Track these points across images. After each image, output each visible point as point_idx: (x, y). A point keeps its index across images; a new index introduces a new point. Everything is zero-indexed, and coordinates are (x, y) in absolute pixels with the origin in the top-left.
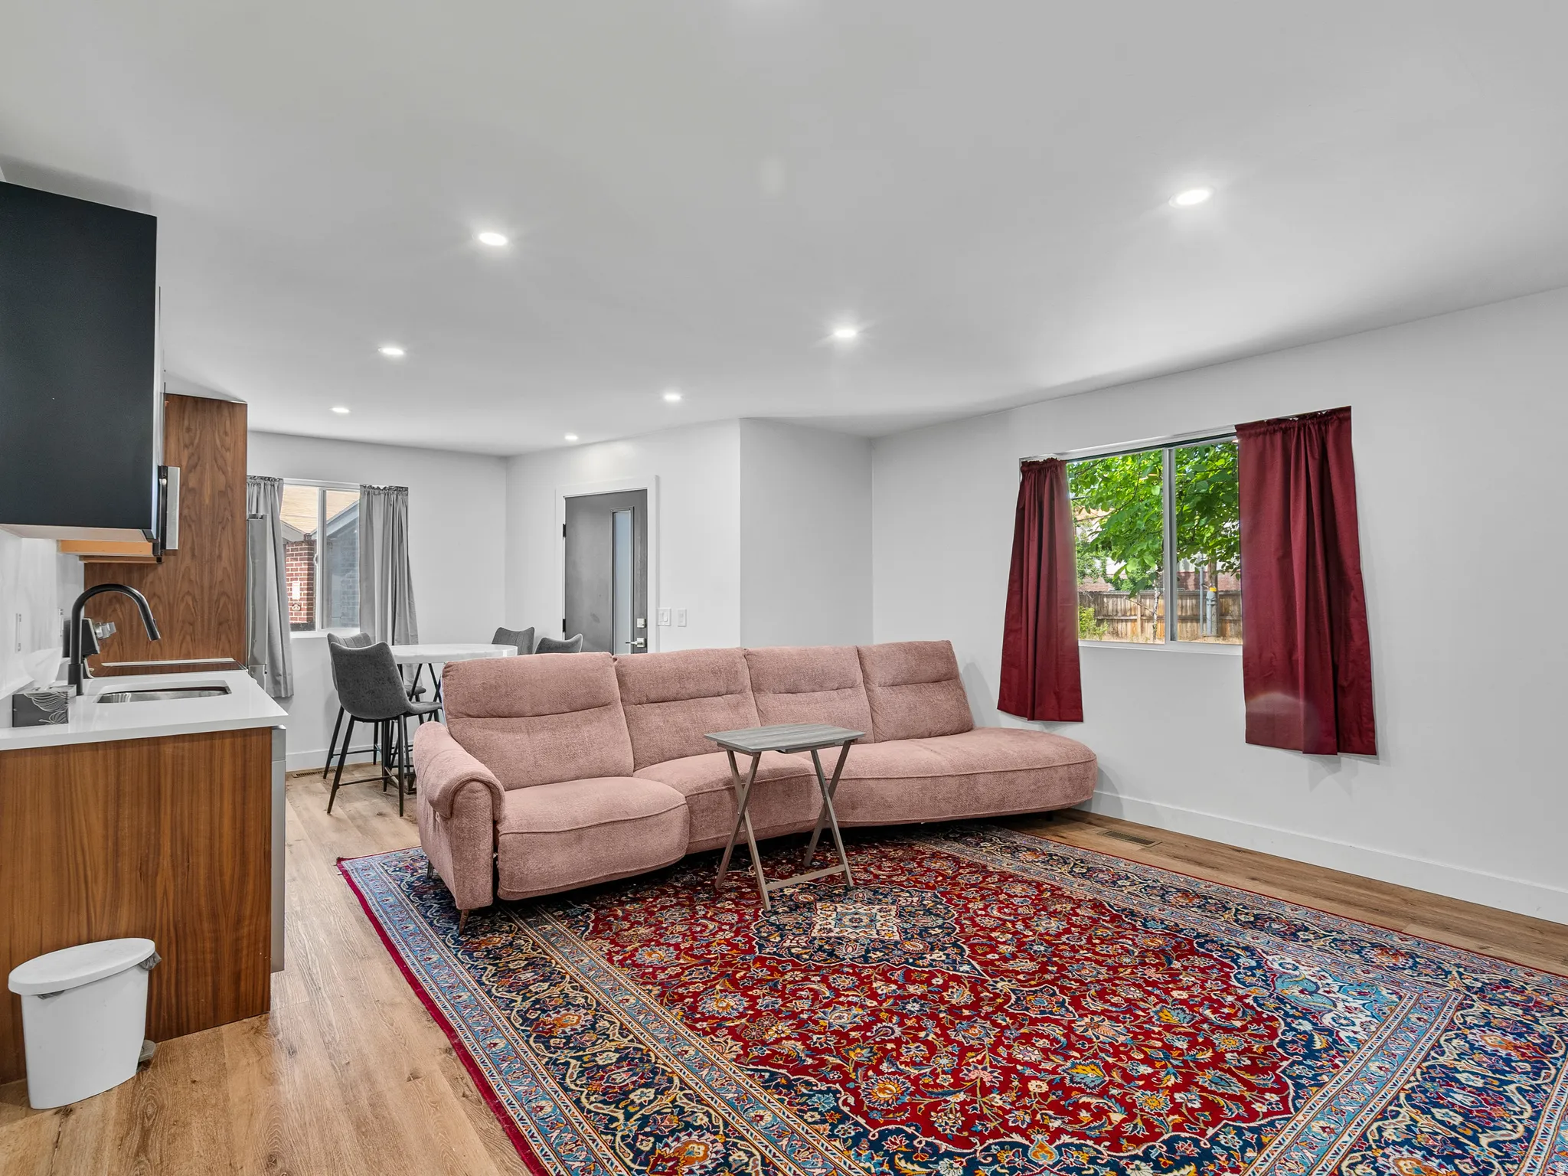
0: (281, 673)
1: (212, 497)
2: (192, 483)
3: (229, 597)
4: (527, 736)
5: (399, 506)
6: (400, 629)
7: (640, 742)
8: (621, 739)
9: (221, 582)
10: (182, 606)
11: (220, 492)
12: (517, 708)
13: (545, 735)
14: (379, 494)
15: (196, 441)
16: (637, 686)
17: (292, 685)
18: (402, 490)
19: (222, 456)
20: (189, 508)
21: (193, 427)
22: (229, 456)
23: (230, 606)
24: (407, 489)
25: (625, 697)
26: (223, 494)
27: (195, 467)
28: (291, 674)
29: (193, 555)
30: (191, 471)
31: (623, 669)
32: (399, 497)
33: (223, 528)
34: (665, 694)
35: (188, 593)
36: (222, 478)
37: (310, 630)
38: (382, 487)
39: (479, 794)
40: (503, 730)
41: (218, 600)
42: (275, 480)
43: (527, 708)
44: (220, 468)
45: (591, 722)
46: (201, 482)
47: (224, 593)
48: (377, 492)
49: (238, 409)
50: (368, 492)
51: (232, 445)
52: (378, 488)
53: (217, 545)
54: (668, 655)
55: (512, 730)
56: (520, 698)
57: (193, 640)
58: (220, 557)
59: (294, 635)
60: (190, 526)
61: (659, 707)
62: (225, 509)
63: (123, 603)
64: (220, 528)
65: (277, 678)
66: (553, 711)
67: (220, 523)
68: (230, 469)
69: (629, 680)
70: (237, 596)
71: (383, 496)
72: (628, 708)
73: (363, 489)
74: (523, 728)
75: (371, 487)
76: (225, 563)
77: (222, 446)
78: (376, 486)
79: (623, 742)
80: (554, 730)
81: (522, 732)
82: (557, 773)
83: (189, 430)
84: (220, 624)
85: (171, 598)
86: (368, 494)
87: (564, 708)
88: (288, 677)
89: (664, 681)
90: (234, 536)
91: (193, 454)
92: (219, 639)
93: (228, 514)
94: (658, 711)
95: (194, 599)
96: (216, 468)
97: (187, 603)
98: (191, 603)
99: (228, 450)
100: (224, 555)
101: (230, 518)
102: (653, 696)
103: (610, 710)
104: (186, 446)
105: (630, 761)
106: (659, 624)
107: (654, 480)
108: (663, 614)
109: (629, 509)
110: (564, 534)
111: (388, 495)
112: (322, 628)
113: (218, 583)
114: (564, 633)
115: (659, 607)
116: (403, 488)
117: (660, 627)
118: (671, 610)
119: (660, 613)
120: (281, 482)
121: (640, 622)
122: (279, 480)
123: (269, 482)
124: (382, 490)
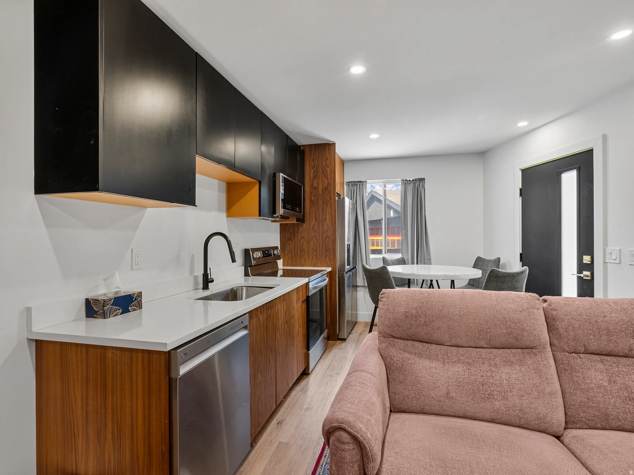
1: (322, 190)
2: (315, 185)
3: (329, 238)
4: (441, 365)
5: (421, 188)
6: (421, 253)
7: (574, 398)
8: (548, 390)
9: (327, 231)
10: (312, 242)
12: (436, 336)
13: (458, 369)
14: (411, 183)
15: (316, 165)
16: (571, 333)
18: (422, 180)
19: (326, 170)
20: (314, 197)
21: (315, 158)
22: (328, 170)
23: (330, 242)
24: (424, 179)
25: (555, 342)
26: (326, 188)
27: (316, 177)
29: (316, 219)
30: (314, 179)
31: (554, 313)
32: (421, 184)
34: (611, 347)
35: (314, 236)
36: (326, 181)
37: (380, 254)
38: (411, 179)
39: (346, 447)
40: (420, 355)
41: (325, 239)
42: (363, 182)
43: (445, 338)
44: (325, 176)
45: (511, 364)
46: (318, 184)
47: (328, 236)
48: (409, 182)
49: (332, 146)
50: (406, 183)
51: (330, 164)
52: (410, 180)
53: (325, 213)
54: (616, 302)
55: (429, 358)
56: (439, 328)
57: (316, 258)
58: (326, 219)
59: (372, 256)
60: (314, 205)
61: (602, 361)
62: (327, 196)
63: (292, 241)
64: (326, 204)
66: (472, 344)
67: (326, 202)
68: (329, 177)
69: (561, 326)
70: (333, 237)
71: (412, 184)
72: (559, 355)
73: (402, 182)
74: (440, 356)
75: (406, 180)
76: (328, 221)
77: (326, 165)
78: (408, 179)
79: (550, 394)
80: (470, 365)
81: (438, 360)
82: (471, 410)
83: (313, 160)
84: (326, 251)
85: (308, 238)
86: (405, 184)
87: (482, 343)
89: (609, 333)
90: (331, 209)
91: (315, 171)
92: (326, 258)
93: (328, 198)
94: (600, 366)
95: (316, 239)
96: (324, 177)
97: (314, 241)
98: (315, 241)
99: (328, 167)
100: (328, 217)
101: (329, 200)
102: (594, 346)
103: (535, 355)
104: (312, 168)
105: (560, 417)
106: (606, 262)
107: (601, 139)
108: (611, 253)
109: (575, 168)
110: (521, 195)
111: (415, 183)
112: (385, 253)
113: (325, 231)
114: (521, 262)
115: (607, 247)
116: (422, 179)
117: (608, 264)
118: (620, 250)
119: (608, 252)
120: (366, 182)
121: (586, 259)
122: (365, 181)
123: (361, 184)
124: (412, 181)
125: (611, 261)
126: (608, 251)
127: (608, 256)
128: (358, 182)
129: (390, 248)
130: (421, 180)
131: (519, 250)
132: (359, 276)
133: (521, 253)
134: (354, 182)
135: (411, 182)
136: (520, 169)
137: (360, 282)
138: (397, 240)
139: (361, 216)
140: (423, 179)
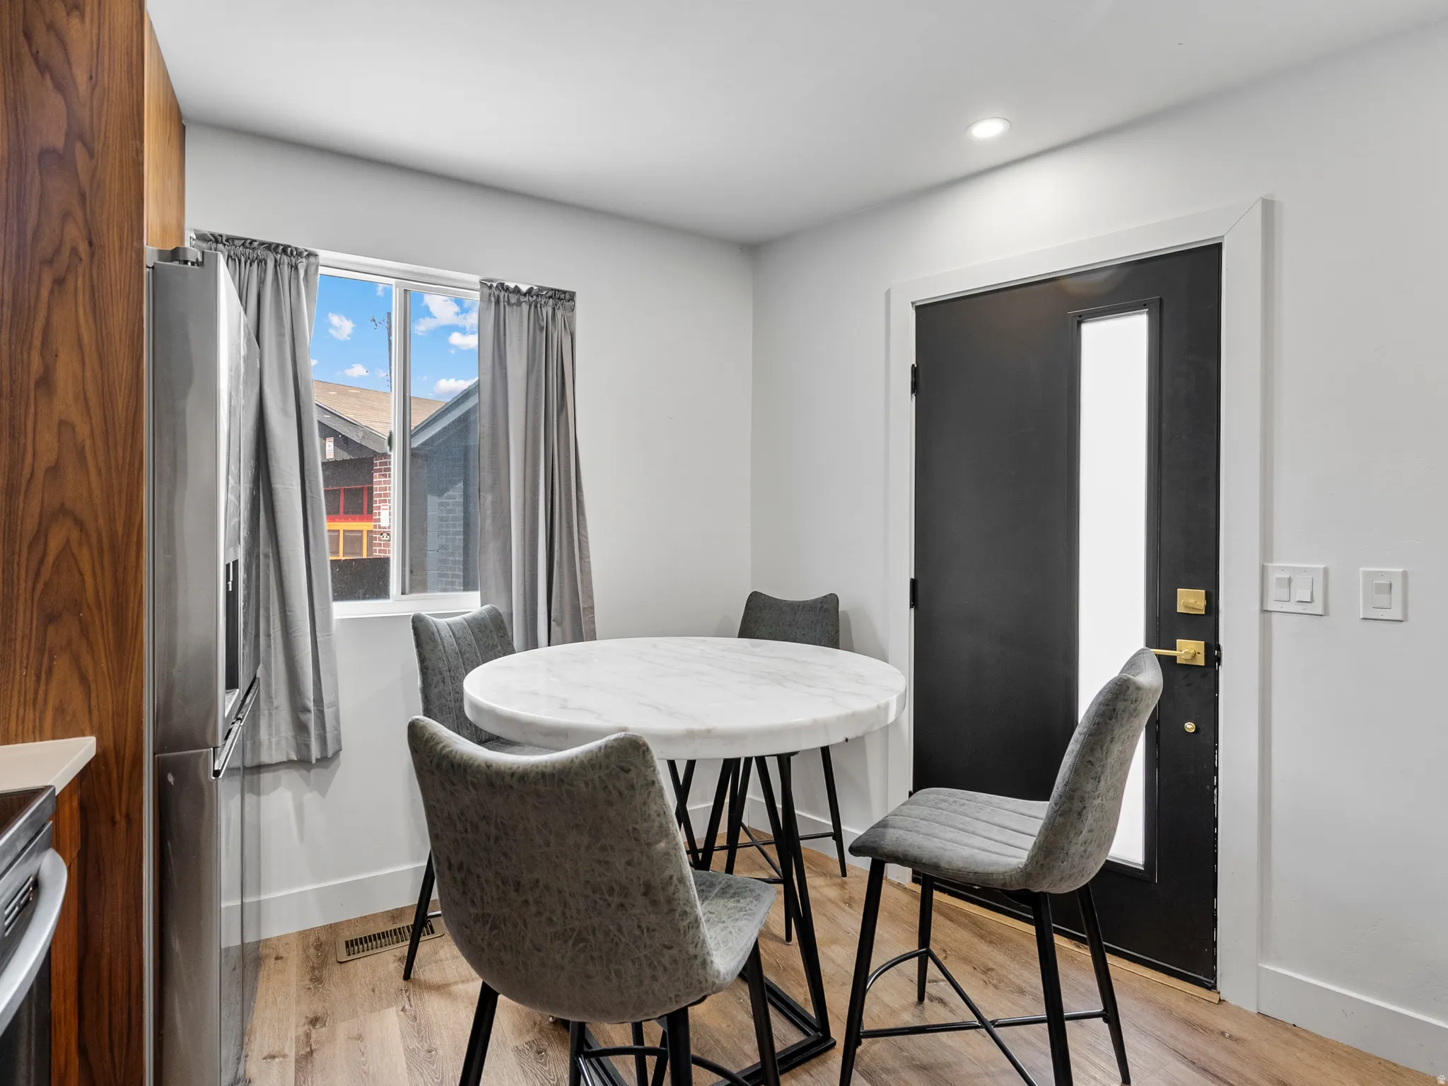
0: (311, 705)
3: (79, 524)
5: (558, 333)
6: (561, 588)
9: (54, 471)
11: (44, 153)
14: (519, 304)
17: (337, 728)
18: (563, 298)
22: (75, 31)
23: (85, 557)
24: (572, 296)
26: (55, 160)
28: (335, 704)
32: (559, 314)
33: (59, 282)
36: (57, 105)
38: (524, 288)
41: (41, 534)
42: (300, 254)
44: (45, 68)
47: (63, 511)
48: (513, 299)
50: (499, 296)
52: (517, 290)
53: (37, 343)
58: (46, 382)
62: (66, 216)
65: (303, 717)
67: (50, 262)
68: (81, 80)
70: (112, 519)
71: (525, 307)
73: (487, 291)
75: (502, 286)
76: (65, 401)
78: (512, 285)
84: (51, 618)
86: (498, 302)
88: (328, 712)
90: (98, 316)
93: (73, 234)
96: (30, 67)
99: (75, 9)
100: (65, 371)
106: (1270, 609)
107: (1258, 210)
108: (1290, 580)
109: (1145, 306)
110: (915, 388)
111: (536, 307)
112: (403, 593)
113: (40, 474)
114: (913, 609)
115: (1271, 562)
116: (565, 292)
117: (1274, 615)
118: (1326, 571)
119: (1279, 579)
120: (312, 259)
121: (1190, 600)
122: (310, 254)
123: (286, 259)
124: (525, 295)
125: (1287, 607)
126: (1273, 576)
127: (1273, 592)
128: (270, 247)
129: (341, 557)
130: (562, 296)
131: (905, 569)
132: (270, 715)
133: (913, 577)
134: (248, 243)
135: (522, 299)
136: (912, 303)
137: (278, 743)
138: (344, 531)
139: (285, 412)
140: (568, 296)
